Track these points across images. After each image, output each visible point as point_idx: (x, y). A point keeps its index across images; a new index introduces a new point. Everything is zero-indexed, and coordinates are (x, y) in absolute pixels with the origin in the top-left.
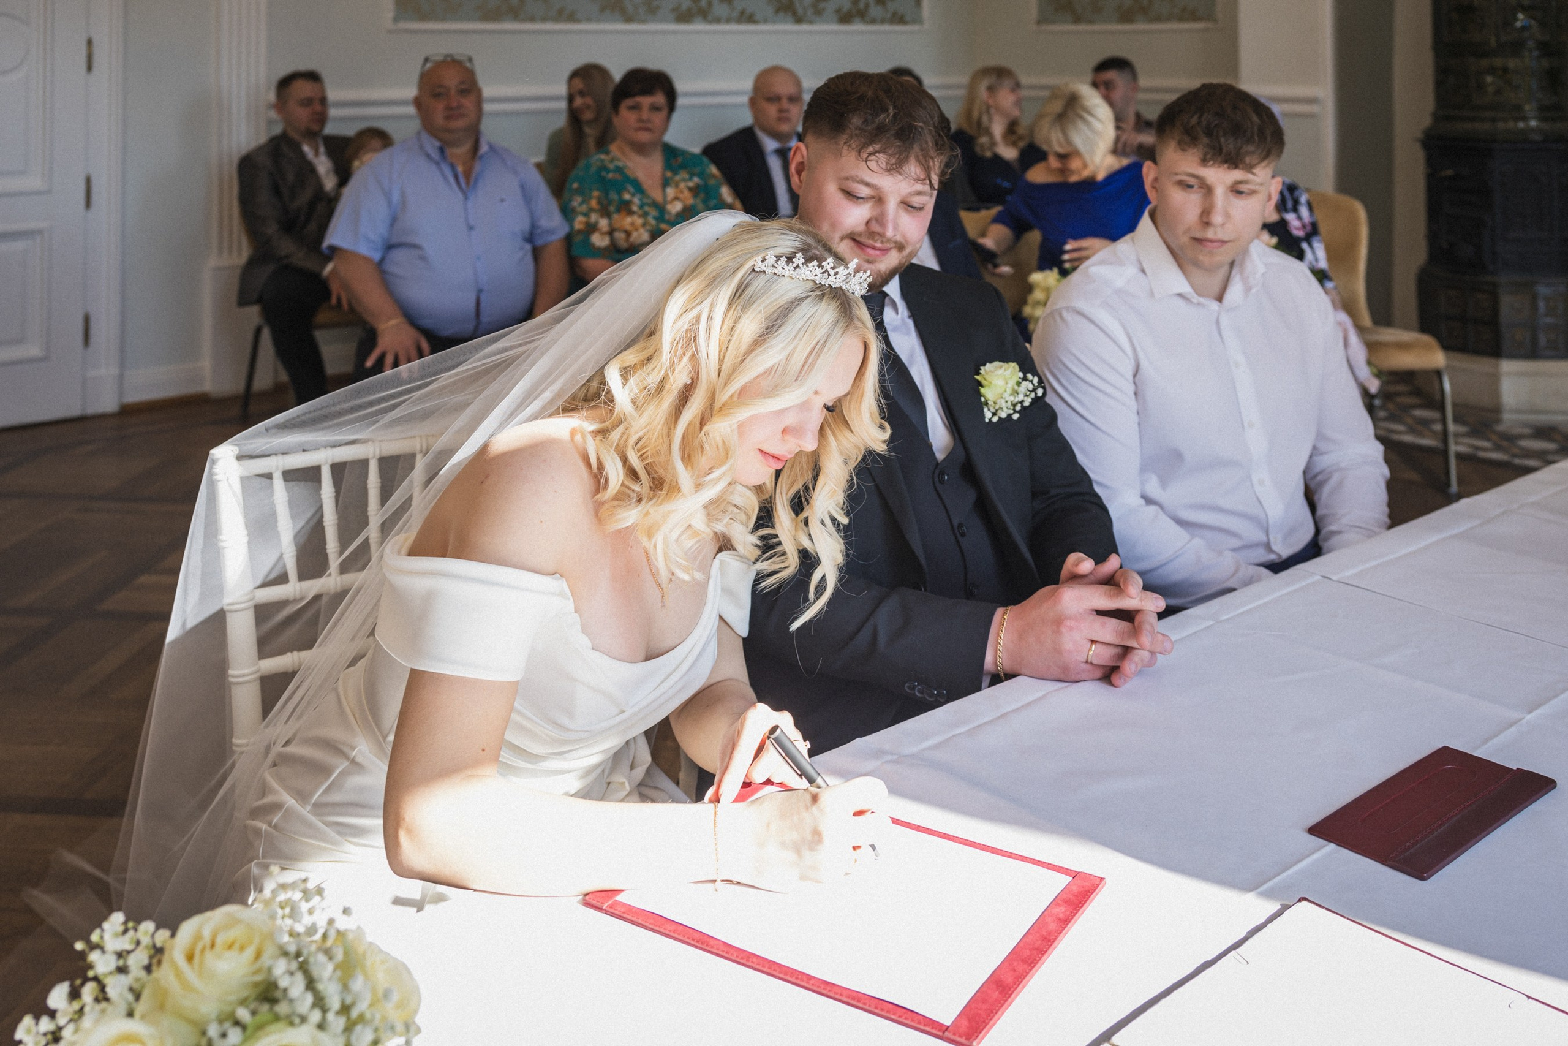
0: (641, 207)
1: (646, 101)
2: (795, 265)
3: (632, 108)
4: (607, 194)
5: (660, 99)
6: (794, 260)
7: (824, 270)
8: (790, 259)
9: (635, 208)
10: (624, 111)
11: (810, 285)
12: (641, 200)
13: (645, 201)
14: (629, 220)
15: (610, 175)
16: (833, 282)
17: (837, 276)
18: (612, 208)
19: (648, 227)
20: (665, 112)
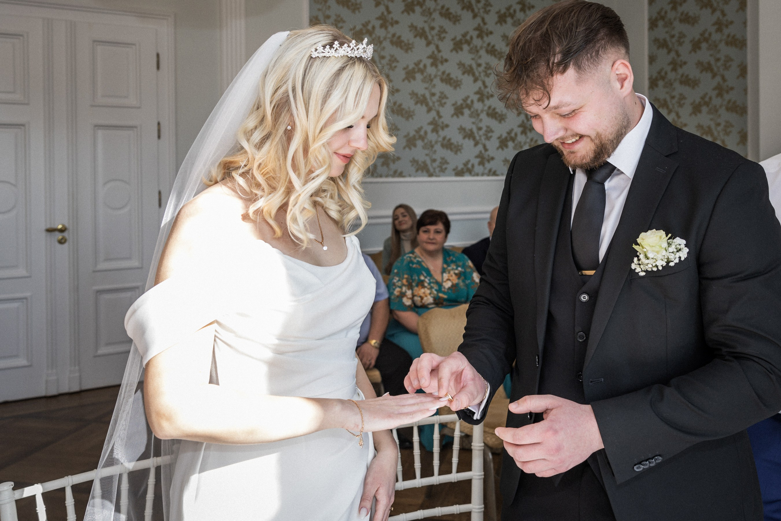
0: (429, 284)
1: (432, 228)
2: (335, 49)
3: (425, 232)
4: (412, 276)
5: (440, 226)
6: (334, 46)
7: (351, 49)
8: (331, 45)
9: (426, 284)
10: (421, 233)
11: (345, 59)
12: (429, 280)
13: (431, 280)
14: (423, 290)
15: (414, 266)
16: (356, 54)
17: (359, 50)
18: (414, 284)
19: (432, 295)
20: (443, 234)
